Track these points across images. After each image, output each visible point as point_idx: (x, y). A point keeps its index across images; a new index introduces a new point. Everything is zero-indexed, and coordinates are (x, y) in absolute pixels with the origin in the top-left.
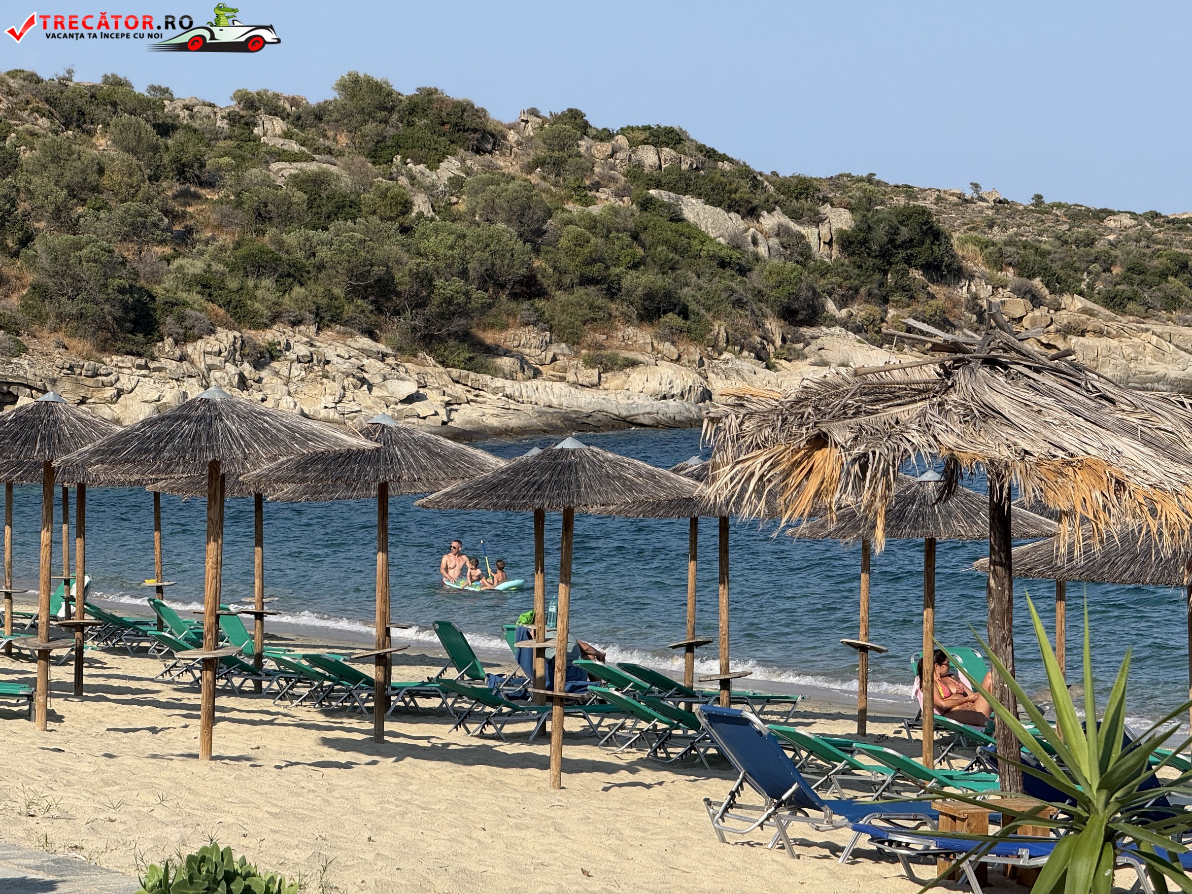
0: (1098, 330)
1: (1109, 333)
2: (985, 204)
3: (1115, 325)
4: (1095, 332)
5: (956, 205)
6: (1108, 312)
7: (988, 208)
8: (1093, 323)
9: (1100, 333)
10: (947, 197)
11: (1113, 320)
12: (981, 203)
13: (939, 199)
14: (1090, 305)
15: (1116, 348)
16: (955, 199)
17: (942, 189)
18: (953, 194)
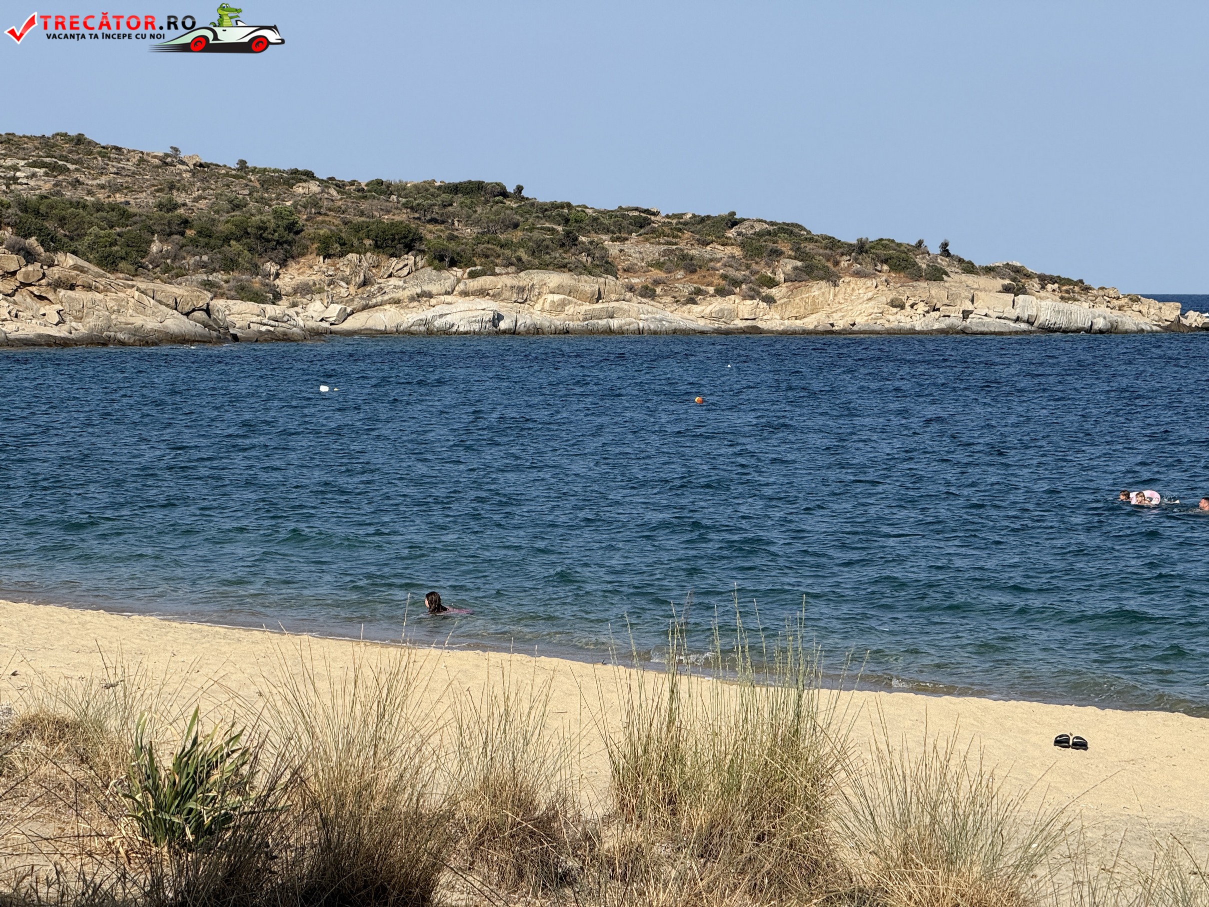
0: (86, 285)
1: (96, 288)
2: (184, 167)
3: (103, 281)
4: (84, 287)
5: (157, 167)
6: (97, 269)
7: (186, 171)
8: (82, 279)
9: (88, 288)
10: (150, 159)
11: (102, 276)
12: (181, 167)
13: (142, 160)
14: (81, 262)
15: (101, 301)
16: (156, 162)
17: (145, 151)
18: (155, 157)
